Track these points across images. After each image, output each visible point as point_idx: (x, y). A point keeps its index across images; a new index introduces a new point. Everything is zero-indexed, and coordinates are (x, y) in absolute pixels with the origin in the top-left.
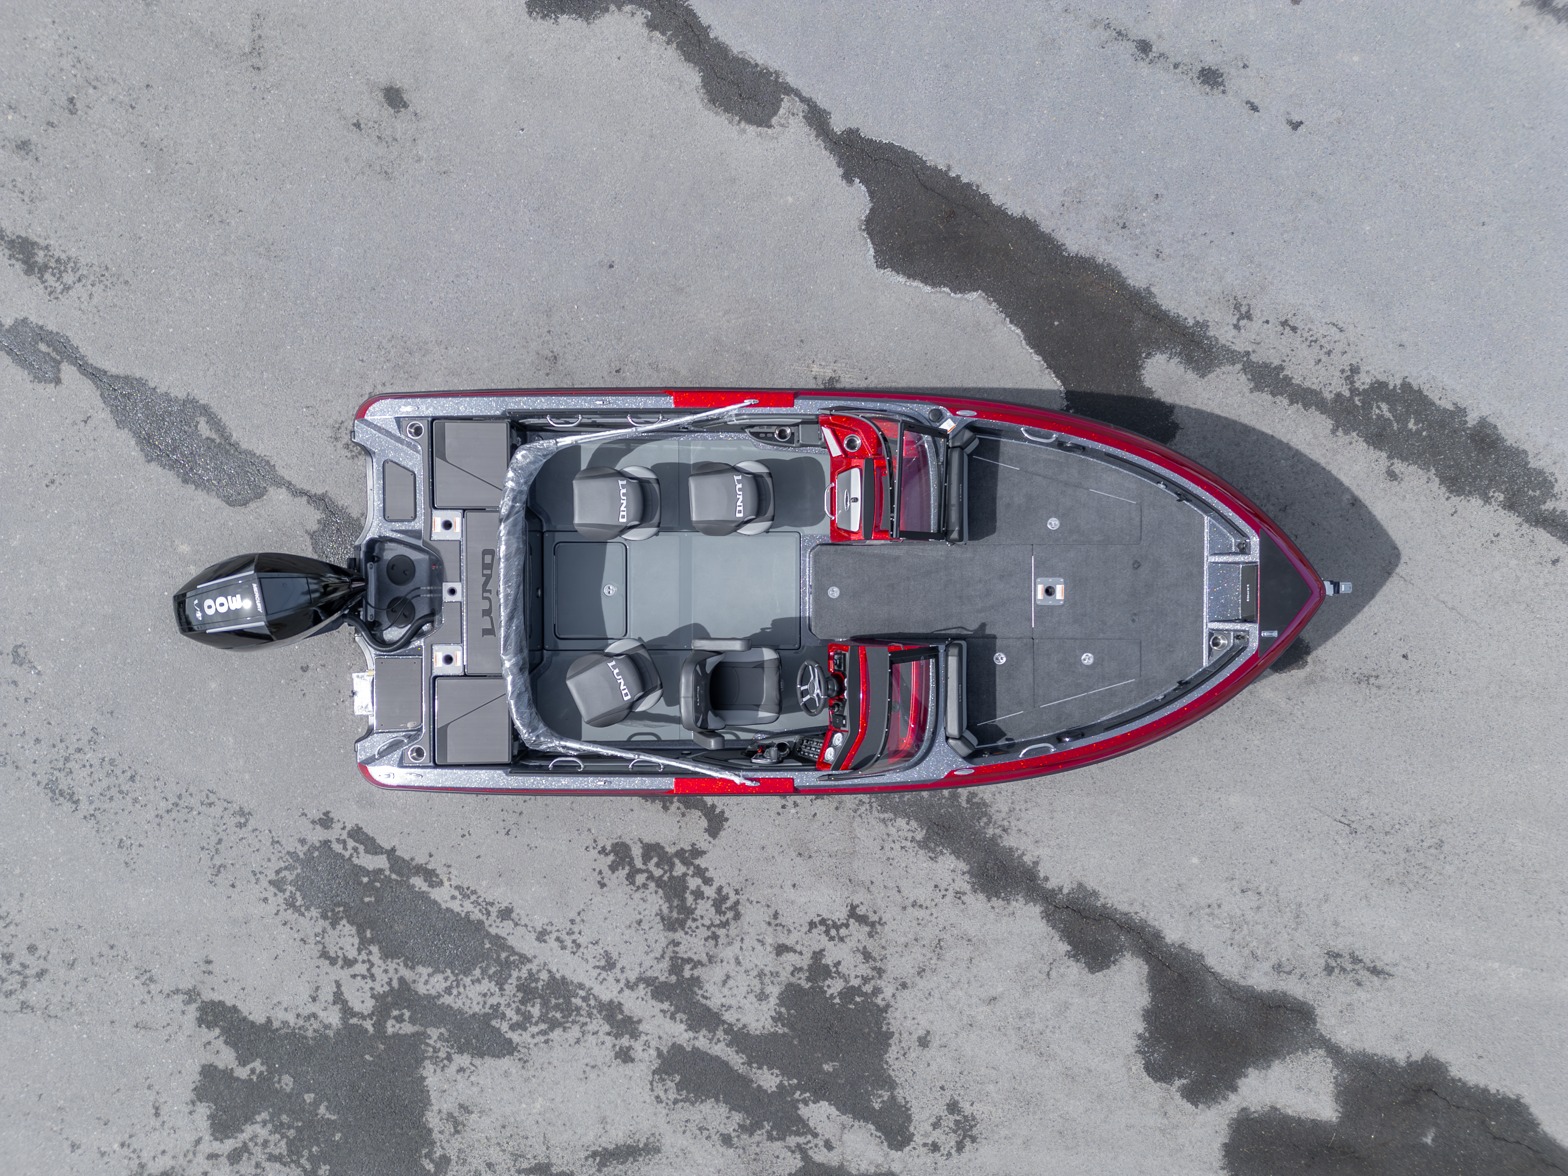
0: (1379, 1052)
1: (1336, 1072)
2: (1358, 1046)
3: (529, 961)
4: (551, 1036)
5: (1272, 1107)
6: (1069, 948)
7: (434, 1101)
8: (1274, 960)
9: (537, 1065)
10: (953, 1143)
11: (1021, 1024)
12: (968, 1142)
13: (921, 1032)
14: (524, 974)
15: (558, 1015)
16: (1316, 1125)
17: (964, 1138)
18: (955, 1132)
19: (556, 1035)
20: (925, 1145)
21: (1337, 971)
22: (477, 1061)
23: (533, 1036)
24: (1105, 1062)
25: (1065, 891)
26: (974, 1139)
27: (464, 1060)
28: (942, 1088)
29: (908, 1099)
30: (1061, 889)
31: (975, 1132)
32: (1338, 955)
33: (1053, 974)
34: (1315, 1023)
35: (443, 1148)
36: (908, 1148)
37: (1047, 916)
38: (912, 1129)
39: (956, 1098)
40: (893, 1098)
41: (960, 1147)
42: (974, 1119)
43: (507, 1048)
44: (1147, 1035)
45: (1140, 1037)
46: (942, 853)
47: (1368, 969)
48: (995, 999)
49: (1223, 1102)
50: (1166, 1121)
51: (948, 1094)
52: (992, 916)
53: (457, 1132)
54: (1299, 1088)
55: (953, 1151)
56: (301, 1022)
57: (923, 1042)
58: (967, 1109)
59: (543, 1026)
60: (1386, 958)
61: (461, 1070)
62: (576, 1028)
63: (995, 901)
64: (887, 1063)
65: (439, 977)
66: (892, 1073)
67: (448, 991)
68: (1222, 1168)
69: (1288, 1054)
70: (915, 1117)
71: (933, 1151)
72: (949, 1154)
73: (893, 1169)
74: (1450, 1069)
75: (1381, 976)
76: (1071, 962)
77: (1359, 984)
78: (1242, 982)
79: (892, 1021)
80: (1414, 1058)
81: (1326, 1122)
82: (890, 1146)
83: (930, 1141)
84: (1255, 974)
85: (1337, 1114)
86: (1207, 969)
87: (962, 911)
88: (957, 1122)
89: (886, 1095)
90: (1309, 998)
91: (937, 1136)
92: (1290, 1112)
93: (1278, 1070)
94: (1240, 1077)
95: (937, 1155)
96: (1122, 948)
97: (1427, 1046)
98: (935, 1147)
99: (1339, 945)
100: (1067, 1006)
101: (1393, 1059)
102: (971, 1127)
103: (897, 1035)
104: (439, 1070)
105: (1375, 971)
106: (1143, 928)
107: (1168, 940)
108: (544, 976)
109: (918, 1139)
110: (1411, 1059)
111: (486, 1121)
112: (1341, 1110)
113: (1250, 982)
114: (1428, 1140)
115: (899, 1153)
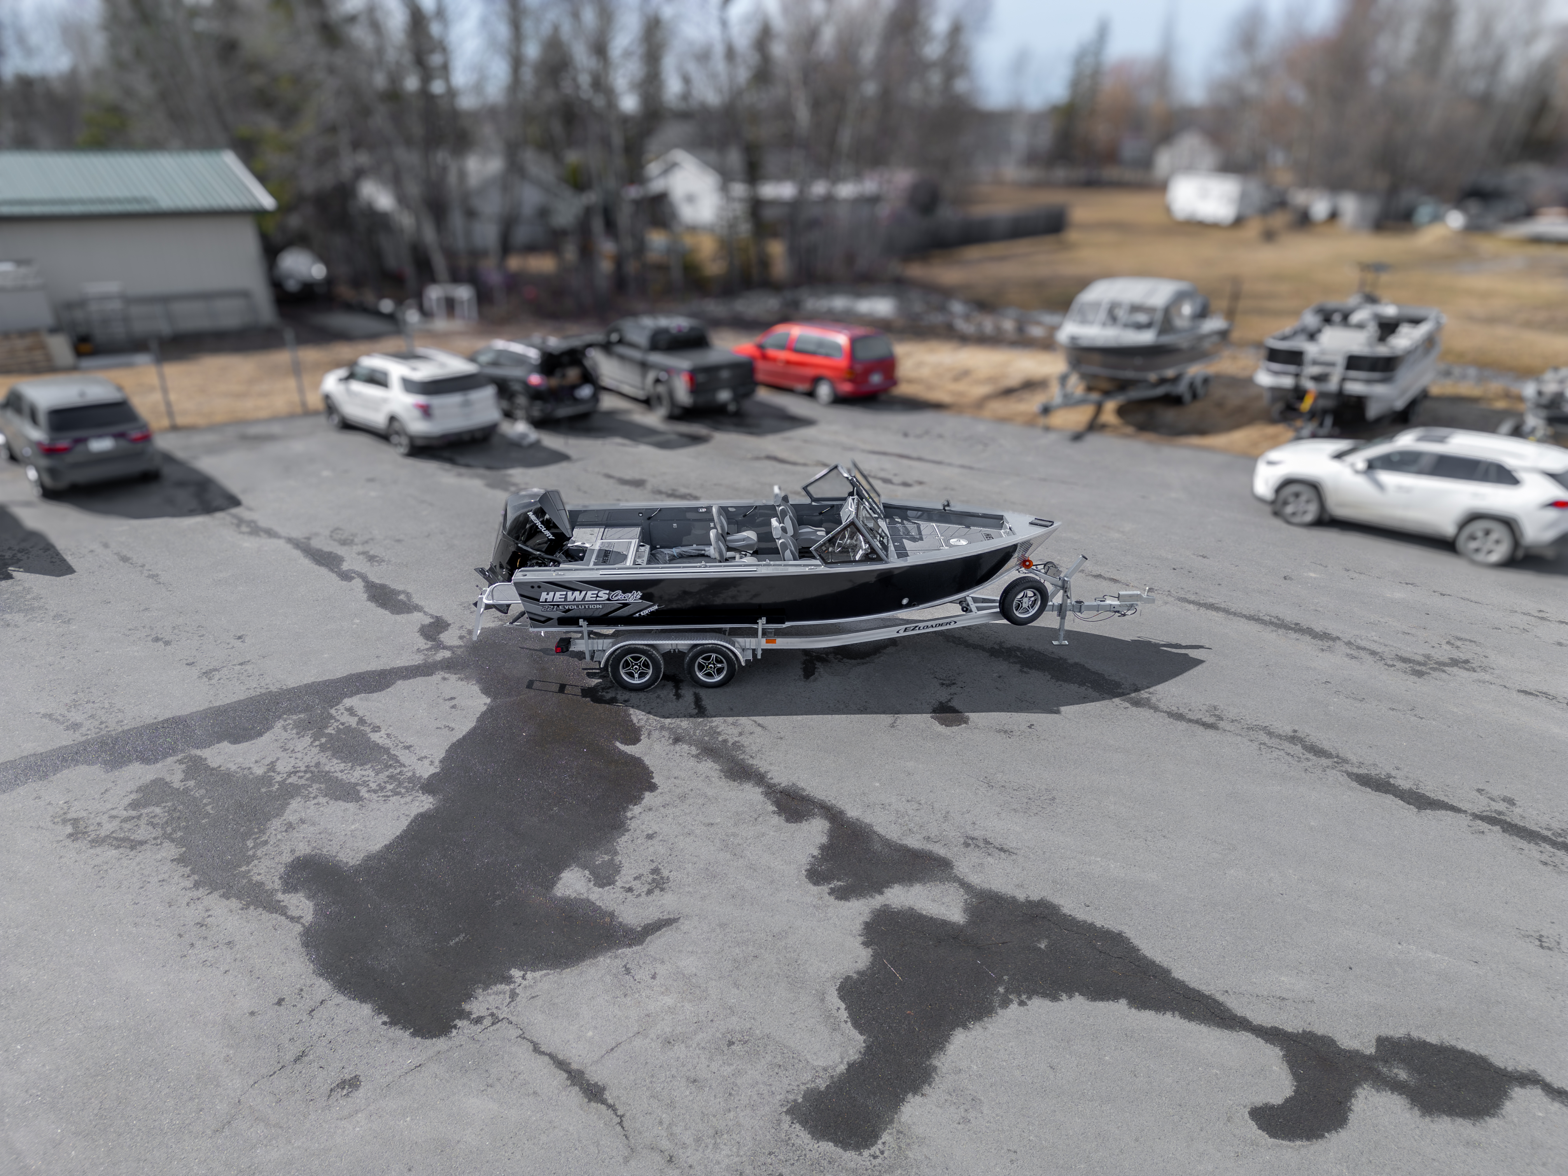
0: (1003, 891)
1: (966, 897)
2: (986, 886)
3: (405, 766)
4: (391, 798)
5: (910, 908)
6: (776, 809)
7: (286, 814)
8: (925, 834)
9: (370, 809)
10: (645, 890)
11: (726, 838)
12: (657, 892)
13: (650, 832)
14: (398, 770)
15: (403, 791)
16: (944, 923)
17: (656, 888)
18: (649, 884)
19: (394, 799)
20: (622, 887)
21: (972, 846)
22: (331, 802)
23: (378, 797)
24: (782, 865)
25: (783, 785)
26: (662, 890)
27: (322, 800)
28: (652, 861)
29: (623, 861)
30: (779, 784)
31: (665, 885)
32: (973, 839)
33: (760, 819)
34: (952, 868)
35: (269, 837)
36: (607, 888)
37: (767, 794)
38: (617, 878)
39: (660, 867)
40: (612, 860)
41: (649, 892)
42: (668, 878)
43: (358, 799)
44: (820, 856)
45: (813, 857)
46: (706, 760)
47: (997, 848)
48: (712, 824)
49: (870, 899)
50: (820, 902)
51: (655, 865)
52: (727, 789)
53: (286, 831)
54: (934, 901)
55: (643, 894)
56: (238, 770)
57: (650, 837)
58: (665, 873)
59: (389, 793)
60: (1011, 844)
61: (318, 804)
62: (411, 798)
63: (732, 783)
64: (617, 842)
65: (343, 765)
66: (618, 848)
67: (342, 771)
68: (859, 935)
69: (928, 881)
70: (623, 872)
71: (627, 892)
72: (640, 895)
73: (590, 897)
74: (1062, 908)
75: (1007, 853)
76: (776, 817)
77: (989, 855)
78: (898, 841)
79: (632, 824)
80: (1031, 899)
81: (954, 923)
82: (595, 885)
83: (627, 886)
84: (910, 839)
85: (964, 920)
86: (875, 832)
87: (708, 784)
88: (654, 880)
89: (606, 858)
90: (949, 856)
91: (636, 885)
92: (924, 913)
93: (917, 888)
94: (887, 887)
95: (629, 894)
96: (814, 814)
97: (1043, 894)
98: (630, 890)
99: (976, 834)
100: (763, 835)
101: (1014, 897)
102: (664, 883)
103: (632, 831)
104: (303, 802)
105: (1002, 850)
106: (832, 808)
107: (849, 815)
108: (410, 774)
109: (619, 884)
110: (1029, 899)
111: (312, 829)
112: (967, 917)
113: (904, 842)
114: (1043, 946)
115: (601, 889)
